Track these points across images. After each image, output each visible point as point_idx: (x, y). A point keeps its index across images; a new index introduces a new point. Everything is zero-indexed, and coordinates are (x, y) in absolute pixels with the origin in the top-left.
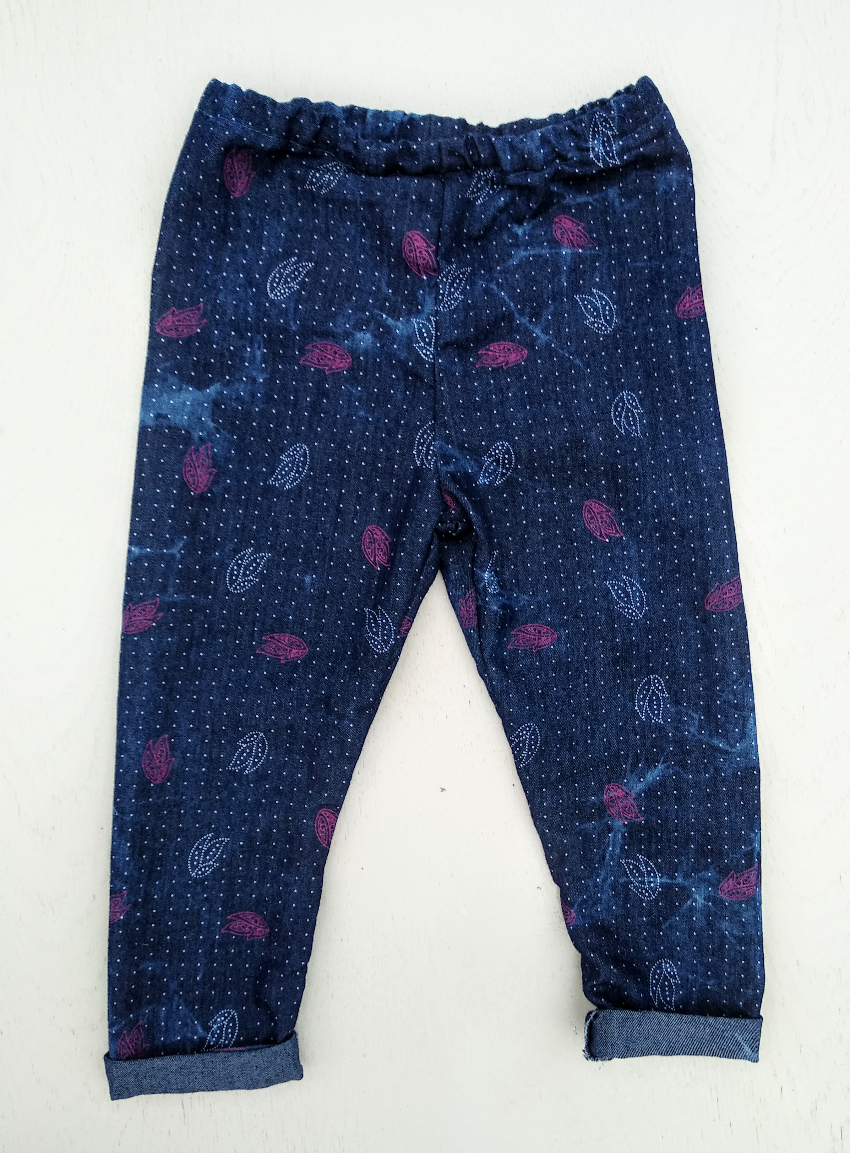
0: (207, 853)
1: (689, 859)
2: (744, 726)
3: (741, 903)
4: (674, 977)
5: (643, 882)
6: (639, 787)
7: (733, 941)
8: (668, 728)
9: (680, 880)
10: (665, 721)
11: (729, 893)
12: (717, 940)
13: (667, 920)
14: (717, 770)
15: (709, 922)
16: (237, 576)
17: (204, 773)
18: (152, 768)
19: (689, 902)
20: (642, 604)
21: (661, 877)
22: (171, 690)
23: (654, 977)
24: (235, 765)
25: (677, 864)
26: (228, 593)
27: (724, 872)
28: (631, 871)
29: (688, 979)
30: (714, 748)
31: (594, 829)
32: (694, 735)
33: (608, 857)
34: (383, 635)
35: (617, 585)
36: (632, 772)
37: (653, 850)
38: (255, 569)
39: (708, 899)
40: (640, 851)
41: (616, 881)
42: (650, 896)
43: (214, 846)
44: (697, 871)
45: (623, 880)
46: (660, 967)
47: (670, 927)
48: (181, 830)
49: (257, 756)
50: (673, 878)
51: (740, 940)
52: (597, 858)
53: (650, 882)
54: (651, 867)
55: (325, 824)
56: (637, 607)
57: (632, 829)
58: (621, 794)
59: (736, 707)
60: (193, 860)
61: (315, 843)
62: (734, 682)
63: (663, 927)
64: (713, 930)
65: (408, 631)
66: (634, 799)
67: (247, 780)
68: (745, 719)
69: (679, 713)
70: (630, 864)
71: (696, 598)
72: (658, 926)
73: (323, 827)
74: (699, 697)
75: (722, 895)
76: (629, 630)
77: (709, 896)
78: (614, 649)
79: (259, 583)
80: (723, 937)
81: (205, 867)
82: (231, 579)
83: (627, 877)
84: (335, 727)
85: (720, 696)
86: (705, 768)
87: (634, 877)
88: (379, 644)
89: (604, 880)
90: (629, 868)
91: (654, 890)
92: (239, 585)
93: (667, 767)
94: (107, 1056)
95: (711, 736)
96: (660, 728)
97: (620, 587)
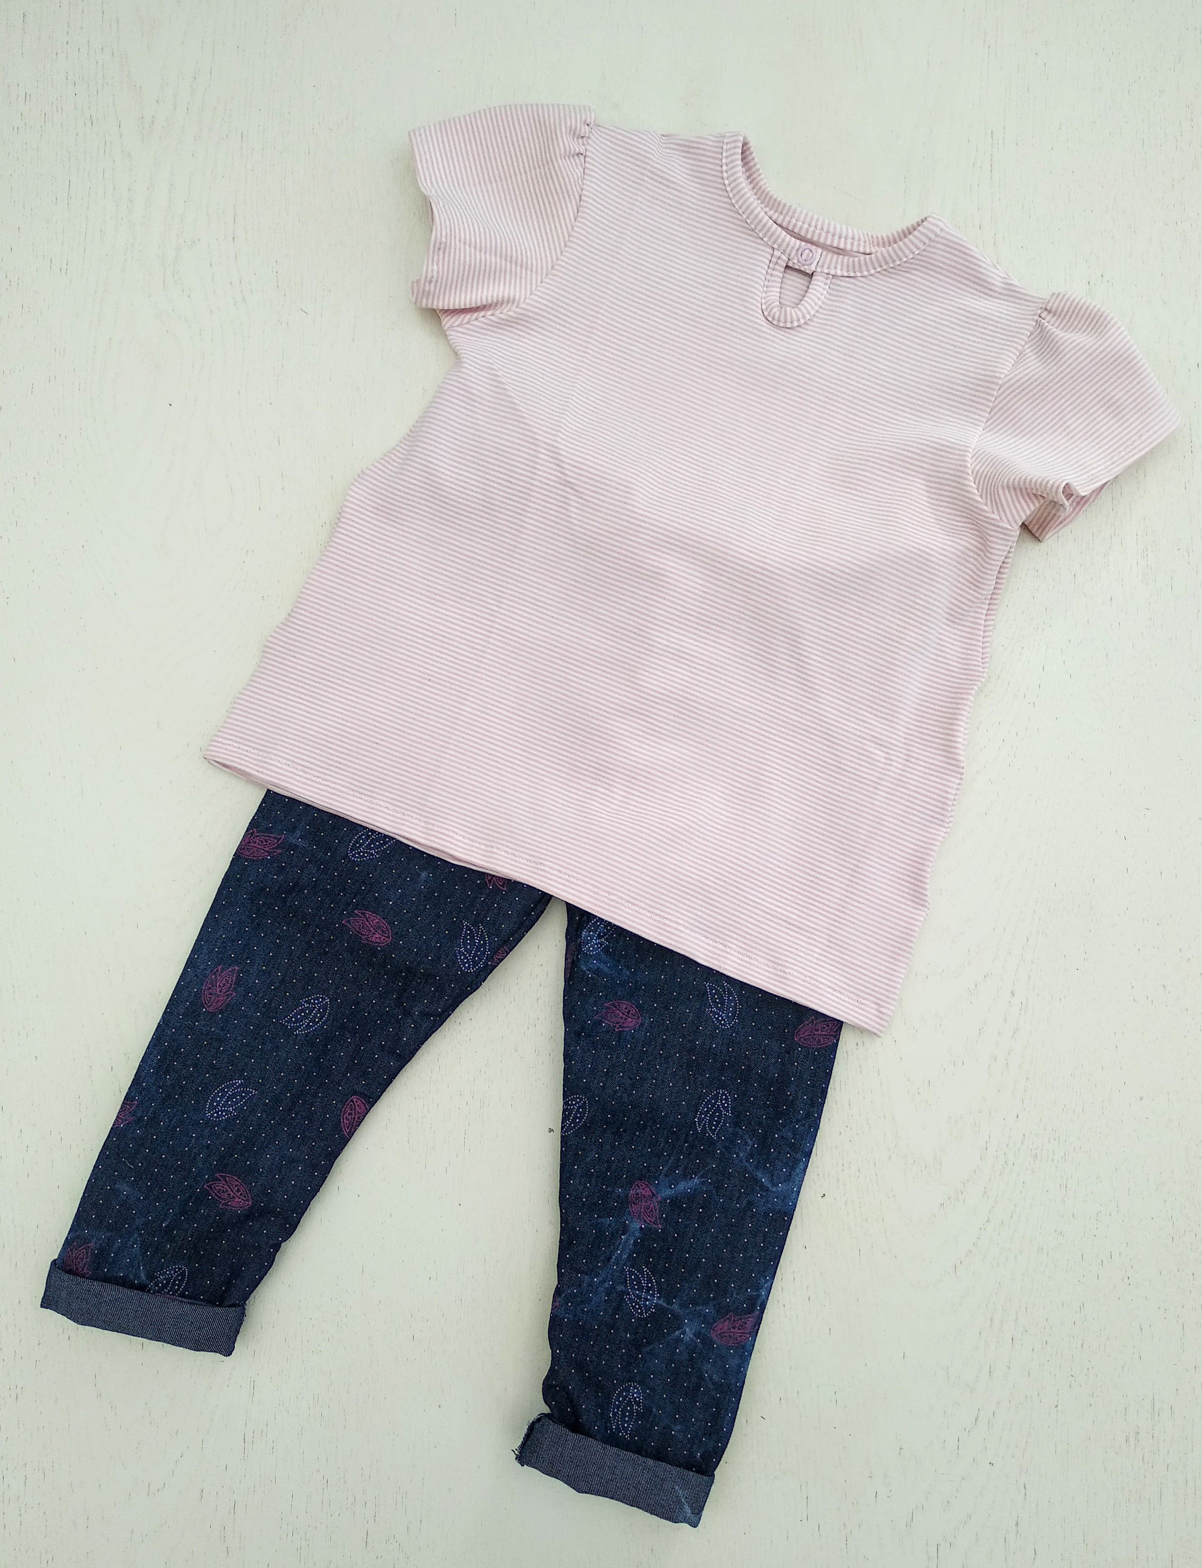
0: (229, 1098)
1: (691, 1289)
2: (793, 1168)
3: (729, 1348)
4: (638, 1404)
5: (638, 1296)
6: (668, 1192)
7: (711, 1386)
8: (719, 1145)
9: (676, 1307)
10: (719, 1138)
11: (721, 1335)
12: (694, 1380)
13: (650, 1344)
14: (750, 1203)
15: (691, 1359)
16: (361, 845)
17: (257, 1017)
18: (211, 994)
19: (677, 1332)
20: (734, 1016)
21: (659, 1298)
22: (258, 924)
23: (617, 1399)
24: (290, 1021)
25: (679, 1290)
26: (346, 857)
27: (723, 1311)
28: (632, 1281)
29: (651, 1411)
30: (757, 1181)
31: (610, 1226)
32: (741, 1161)
33: (613, 1260)
34: (475, 955)
35: (716, 989)
36: (666, 1175)
37: (660, 1267)
38: (382, 845)
39: (697, 1335)
40: (647, 1264)
41: (613, 1287)
42: (641, 1314)
43: (240, 1094)
44: (695, 1304)
45: (620, 1288)
46: (627, 1390)
47: (651, 1353)
48: (213, 1067)
49: (313, 1021)
50: (669, 1303)
51: (718, 1387)
52: (602, 1258)
53: (647, 1300)
54: (652, 1283)
55: (353, 1112)
56: (728, 1017)
57: (647, 1233)
58: (648, 1193)
59: (793, 1146)
60: (214, 1100)
61: (337, 1127)
62: (798, 1121)
63: (644, 1350)
64: (693, 1368)
65: (501, 960)
66: (658, 1202)
67: (295, 1040)
68: (796, 1162)
69: (735, 1134)
70: (633, 1273)
71: (788, 1025)
72: (639, 1347)
73: (350, 1114)
74: (760, 1124)
75: (714, 1336)
76: (713, 1037)
77: (700, 1333)
78: (691, 1051)
79: (378, 860)
80: (701, 1378)
81: (222, 1111)
82: (354, 845)
83: (626, 1286)
84: (398, 1021)
85: (780, 1130)
86: (739, 1197)
87: (633, 1288)
88: (468, 962)
89: (602, 1282)
90: (630, 1277)
91: (648, 1309)
92: (359, 854)
93: (703, 1183)
94: (54, 1263)
95: (757, 1167)
96: (711, 1143)
97: (717, 992)
